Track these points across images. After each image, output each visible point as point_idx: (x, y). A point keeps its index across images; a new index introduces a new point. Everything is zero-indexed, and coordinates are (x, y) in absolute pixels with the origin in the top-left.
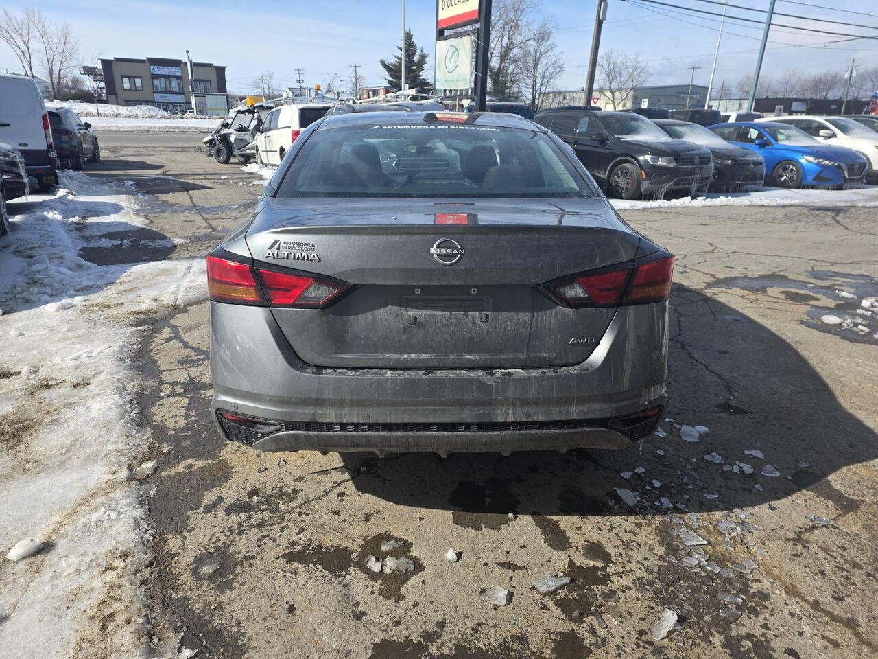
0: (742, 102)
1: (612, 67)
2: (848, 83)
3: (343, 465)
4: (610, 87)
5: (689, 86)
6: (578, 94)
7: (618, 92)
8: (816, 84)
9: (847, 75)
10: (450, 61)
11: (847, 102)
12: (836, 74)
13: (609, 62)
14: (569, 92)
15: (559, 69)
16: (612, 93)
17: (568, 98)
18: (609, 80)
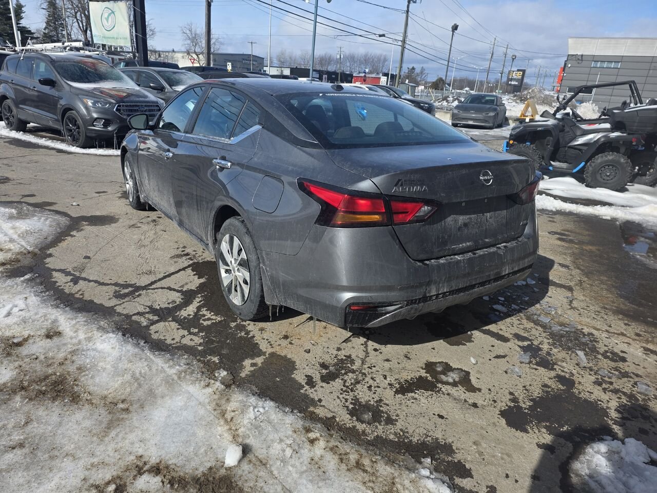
0: (283, 69)
1: (194, 36)
2: (339, 61)
3: (352, 334)
4: (195, 51)
5: (250, 55)
6: (170, 54)
7: (201, 55)
8: (321, 61)
9: (338, 57)
10: (108, 22)
11: (341, 73)
12: (331, 56)
13: (190, 31)
14: (163, 52)
15: (152, 32)
16: (197, 55)
17: (162, 56)
18: (193, 45)
